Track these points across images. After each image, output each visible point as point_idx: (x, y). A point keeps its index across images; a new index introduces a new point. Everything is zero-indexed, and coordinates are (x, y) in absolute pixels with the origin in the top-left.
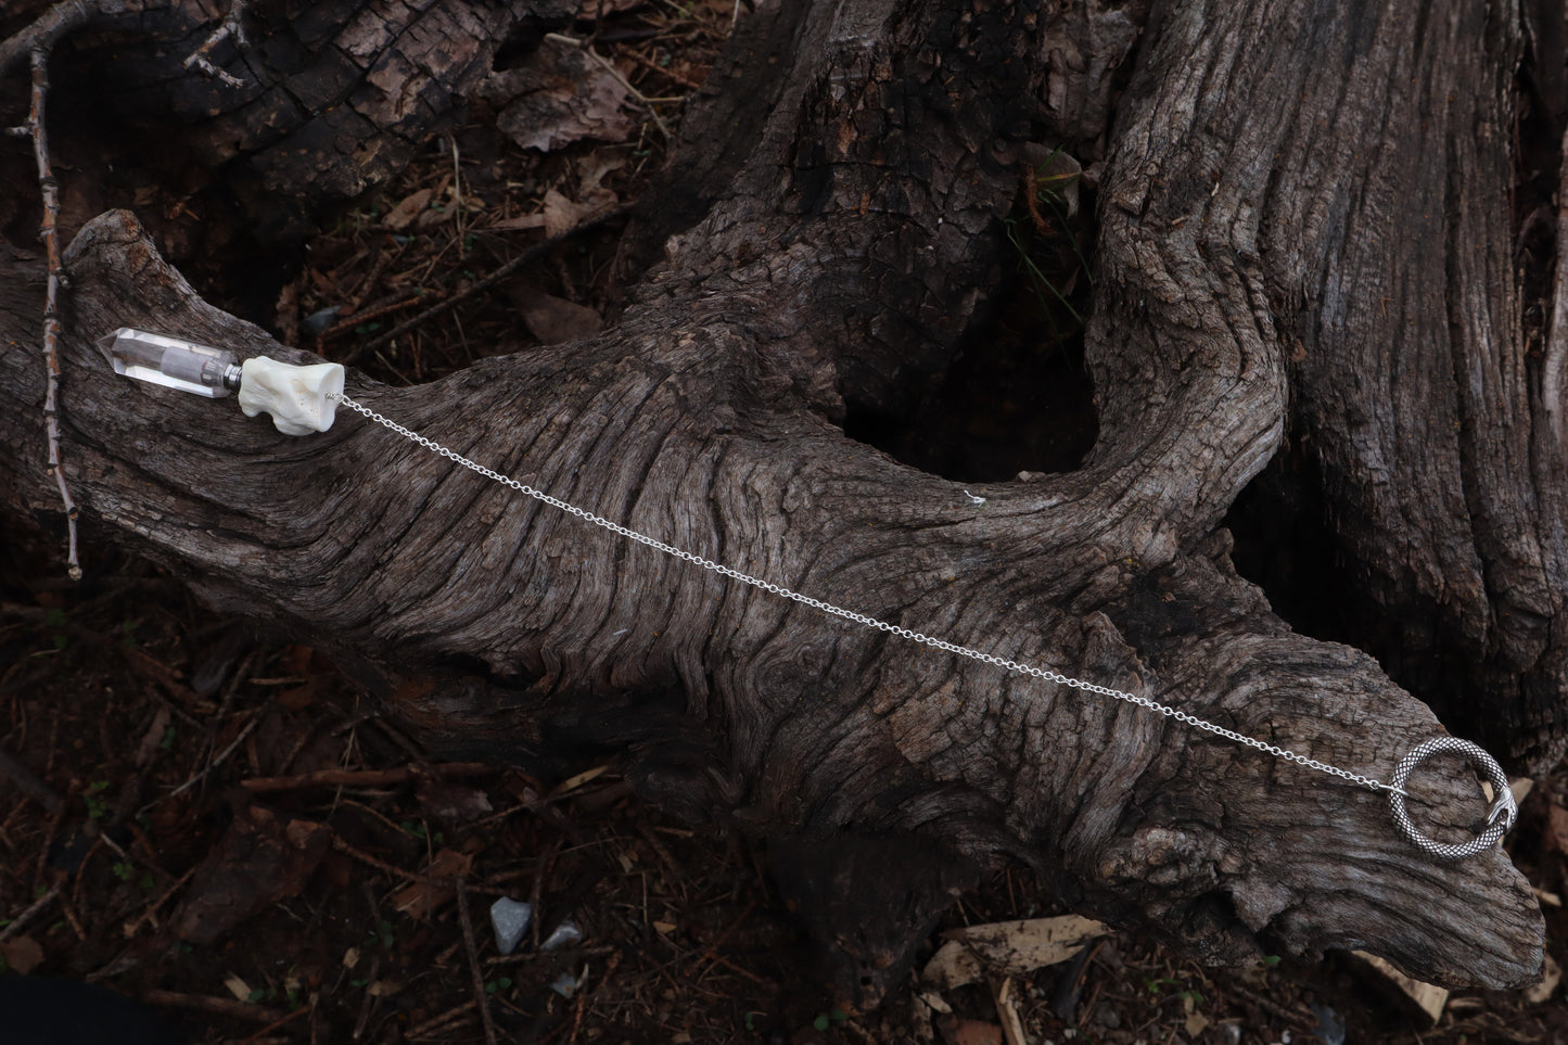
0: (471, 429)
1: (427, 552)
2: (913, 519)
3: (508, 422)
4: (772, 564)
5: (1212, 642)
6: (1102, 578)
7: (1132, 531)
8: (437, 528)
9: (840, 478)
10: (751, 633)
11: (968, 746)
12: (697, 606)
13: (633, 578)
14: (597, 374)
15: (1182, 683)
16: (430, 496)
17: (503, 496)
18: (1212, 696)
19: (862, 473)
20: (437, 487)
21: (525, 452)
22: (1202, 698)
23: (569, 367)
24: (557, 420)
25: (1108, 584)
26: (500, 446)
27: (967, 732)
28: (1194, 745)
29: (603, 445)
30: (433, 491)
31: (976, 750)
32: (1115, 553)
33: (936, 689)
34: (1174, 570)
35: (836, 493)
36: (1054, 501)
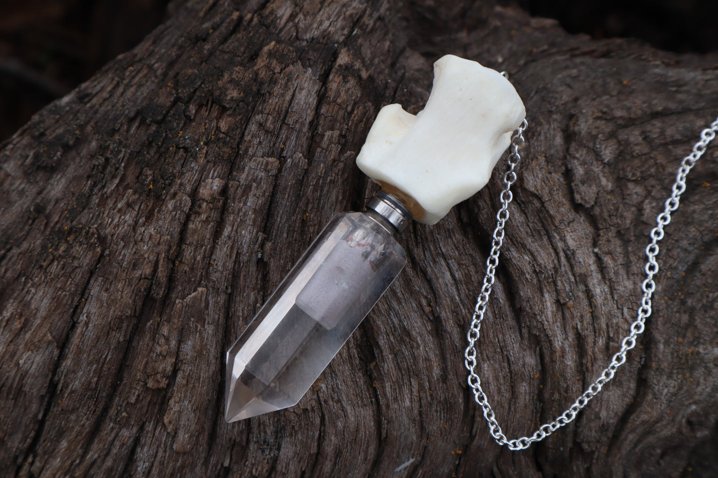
0: (77, 249)
1: (83, 457)
3: (129, 218)
4: (599, 300)
8: (84, 420)
9: (630, 123)
10: (603, 414)
12: (507, 395)
13: (398, 385)
14: (233, 93)
16: (54, 372)
17: (167, 339)
19: (659, 104)
20: (62, 356)
21: (174, 259)
23: (184, 93)
24: (204, 192)
26: (135, 266)
29: (284, 202)
30: (57, 365)
35: (637, 150)
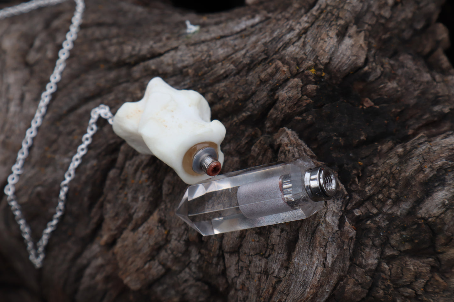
2: (131, 56)
5: (404, 147)
6: (283, 94)
7: (316, 39)
11: (180, 272)
15: (374, 195)
18: (405, 206)
22: (395, 209)
25: (290, 98)
27: (176, 260)
28: (390, 260)
31: (187, 276)
32: (298, 64)
33: (145, 219)
34: (367, 74)
36: (257, 19)
